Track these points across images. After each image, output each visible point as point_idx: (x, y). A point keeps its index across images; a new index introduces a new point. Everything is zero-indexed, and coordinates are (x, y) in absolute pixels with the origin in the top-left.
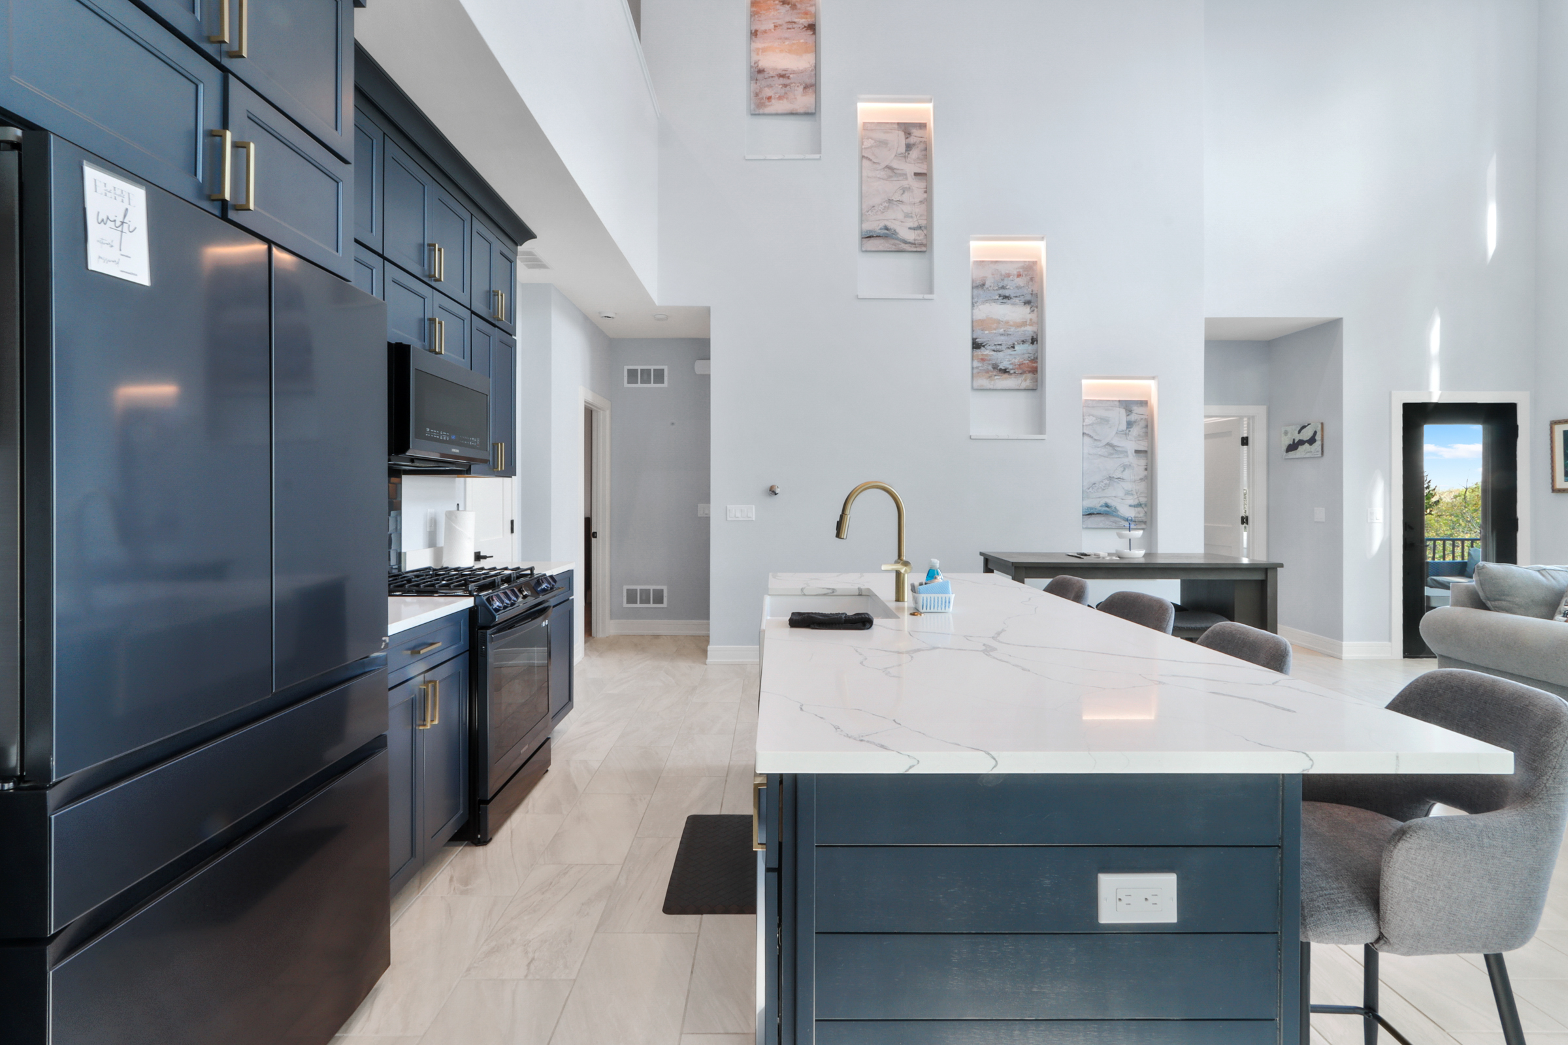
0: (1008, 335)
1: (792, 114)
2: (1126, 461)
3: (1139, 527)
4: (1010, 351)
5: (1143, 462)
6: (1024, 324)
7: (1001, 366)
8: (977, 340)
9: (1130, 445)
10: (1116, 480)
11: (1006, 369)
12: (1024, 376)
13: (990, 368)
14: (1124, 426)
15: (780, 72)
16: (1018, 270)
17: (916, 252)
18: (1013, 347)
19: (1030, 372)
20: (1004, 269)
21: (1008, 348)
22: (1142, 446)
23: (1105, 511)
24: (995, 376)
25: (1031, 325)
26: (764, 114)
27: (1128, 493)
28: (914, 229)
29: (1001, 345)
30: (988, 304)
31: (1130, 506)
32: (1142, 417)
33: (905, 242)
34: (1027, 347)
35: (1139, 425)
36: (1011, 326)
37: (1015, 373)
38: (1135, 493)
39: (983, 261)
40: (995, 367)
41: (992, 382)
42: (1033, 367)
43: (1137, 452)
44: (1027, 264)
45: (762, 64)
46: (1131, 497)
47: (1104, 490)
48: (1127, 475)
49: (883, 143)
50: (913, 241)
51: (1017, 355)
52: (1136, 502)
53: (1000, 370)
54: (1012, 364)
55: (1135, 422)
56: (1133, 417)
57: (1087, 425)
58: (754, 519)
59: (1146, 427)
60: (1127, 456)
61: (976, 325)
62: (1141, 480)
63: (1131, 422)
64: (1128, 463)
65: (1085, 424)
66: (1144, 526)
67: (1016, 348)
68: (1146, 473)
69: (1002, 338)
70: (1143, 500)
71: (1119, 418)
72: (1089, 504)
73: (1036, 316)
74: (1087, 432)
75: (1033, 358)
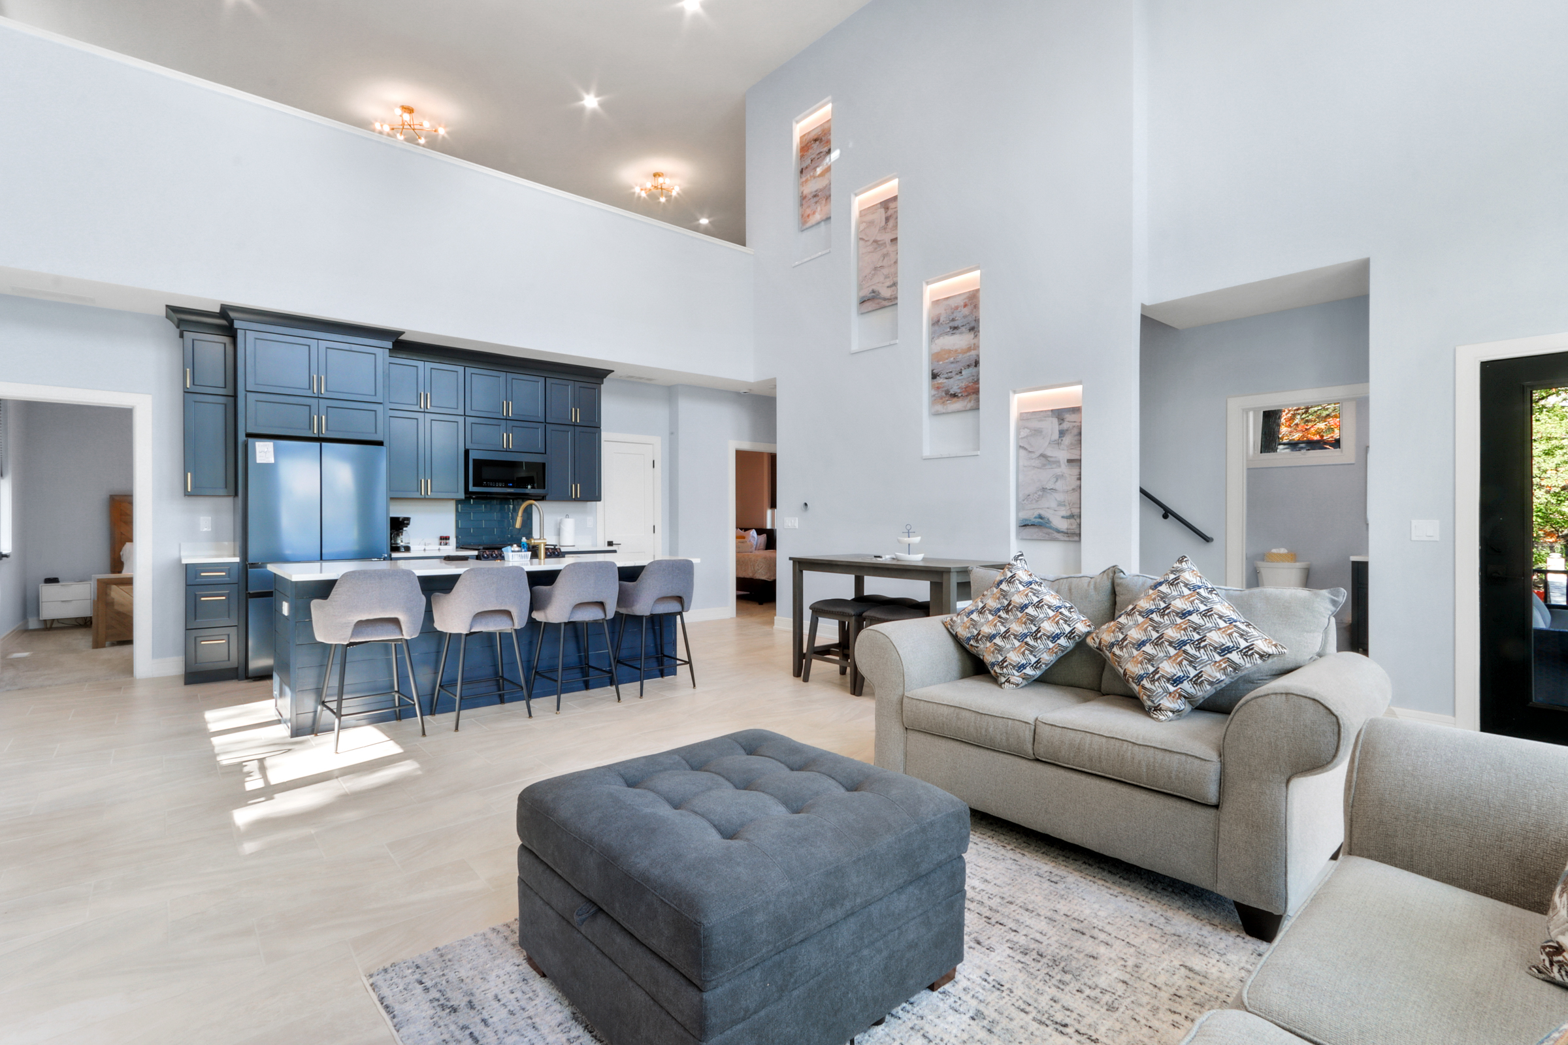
0: (957, 362)
1: (819, 223)
2: (1058, 471)
3: (1070, 539)
4: (958, 377)
5: (1075, 471)
6: (968, 350)
7: (952, 391)
8: (934, 371)
9: (1062, 455)
10: (1049, 491)
11: (955, 394)
12: (969, 398)
13: (944, 394)
14: (1056, 436)
15: (813, 194)
16: (964, 301)
17: (891, 305)
18: (961, 373)
19: (972, 393)
20: (953, 303)
21: (957, 374)
22: (1074, 455)
23: (1038, 522)
24: (947, 401)
25: (974, 350)
26: (807, 229)
27: (1061, 504)
28: (889, 287)
29: (951, 372)
30: (942, 338)
31: (1063, 517)
32: (1074, 424)
33: (884, 300)
34: (972, 370)
35: (1071, 433)
36: (959, 353)
37: (962, 396)
38: (1067, 504)
39: (938, 300)
40: (947, 392)
41: (945, 407)
42: (975, 389)
43: (1070, 461)
44: (971, 293)
45: (805, 193)
46: (1063, 508)
47: (1037, 501)
48: (1059, 485)
49: (872, 223)
50: (889, 297)
51: (964, 379)
52: (1068, 513)
53: (951, 395)
54: (960, 388)
55: (1067, 430)
56: (1065, 426)
57: (1022, 438)
58: (797, 527)
59: (1077, 435)
60: (1060, 466)
61: (936, 357)
62: (1073, 489)
63: (1063, 430)
64: (1061, 474)
65: (1020, 437)
66: (1077, 538)
67: (963, 373)
68: (1078, 482)
69: (953, 365)
70: (1076, 511)
71: (1052, 426)
72: (1024, 515)
73: (975, 341)
74: (1022, 445)
75: (974, 380)
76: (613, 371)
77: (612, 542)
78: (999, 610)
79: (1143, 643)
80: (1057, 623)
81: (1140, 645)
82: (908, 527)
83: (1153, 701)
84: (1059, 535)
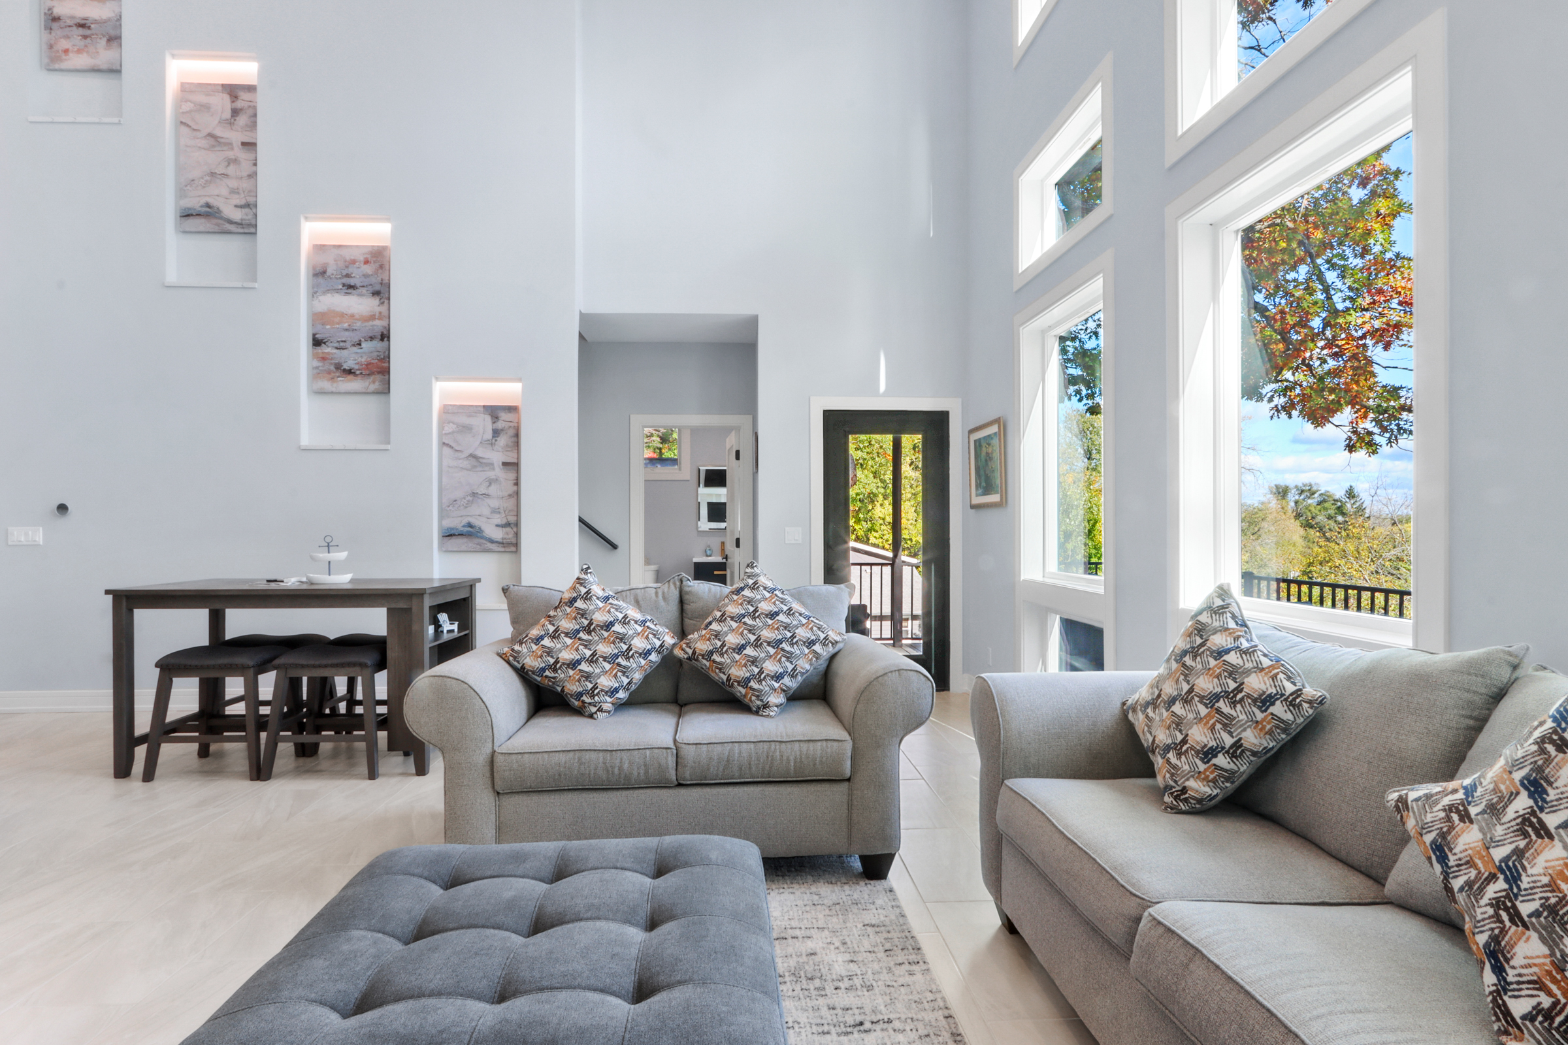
0: (353, 330)
1: (96, 70)
2: (491, 474)
3: (507, 550)
4: (355, 349)
5: (512, 476)
6: (372, 317)
7: (346, 366)
8: (317, 336)
9: (497, 456)
10: (481, 496)
11: (350, 370)
12: (372, 378)
13: (332, 368)
14: (489, 435)
15: (78, 21)
16: (365, 256)
17: (245, 233)
18: (360, 344)
19: (379, 373)
20: (348, 255)
21: (354, 345)
22: (511, 458)
23: (467, 531)
24: (338, 377)
25: (380, 319)
26: (59, 70)
27: (495, 511)
28: (241, 207)
29: (345, 341)
30: (329, 295)
31: (497, 526)
32: (511, 424)
33: (231, 222)
34: (377, 344)
35: (507, 433)
36: (356, 319)
37: (361, 373)
38: (502, 511)
39: (324, 245)
40: (338, 367)
41: (335, 385)
42: (383, 367)
43: (505, 464)
44: (376, 248)
45: (57, 11)
46: (498, 516)
47: (466, 507)
48: (493, 490)
49: (205, 108)
50: (240, 221)
51: (364, 353)
52: (504, 521)
53: (345, 370)
54: (358, 363)
55: (502, 430)
56: (500, 425)
57: (445, 434)
58: (41, 543)
59: (514, 436)
60: (494, 469)
61: (318, 318)
62: (510, 495)
63: (498, 430)
64: (494, 477)
65: (444, 432)
66: (513, 549)
67: (364, 345)
68: (515, 488)
69: (347, 333)
70: (512, 519)
71: (484, 425)
72: (449, 523)
73: (383, 309)
74: (446, 442)
75: (382, 357)
78: (578, 631)
79: (743, 647)
80: (647, 638)
81: (740, 649)
82: (328, 540)
83: (762, 700)
84: (494, 545)
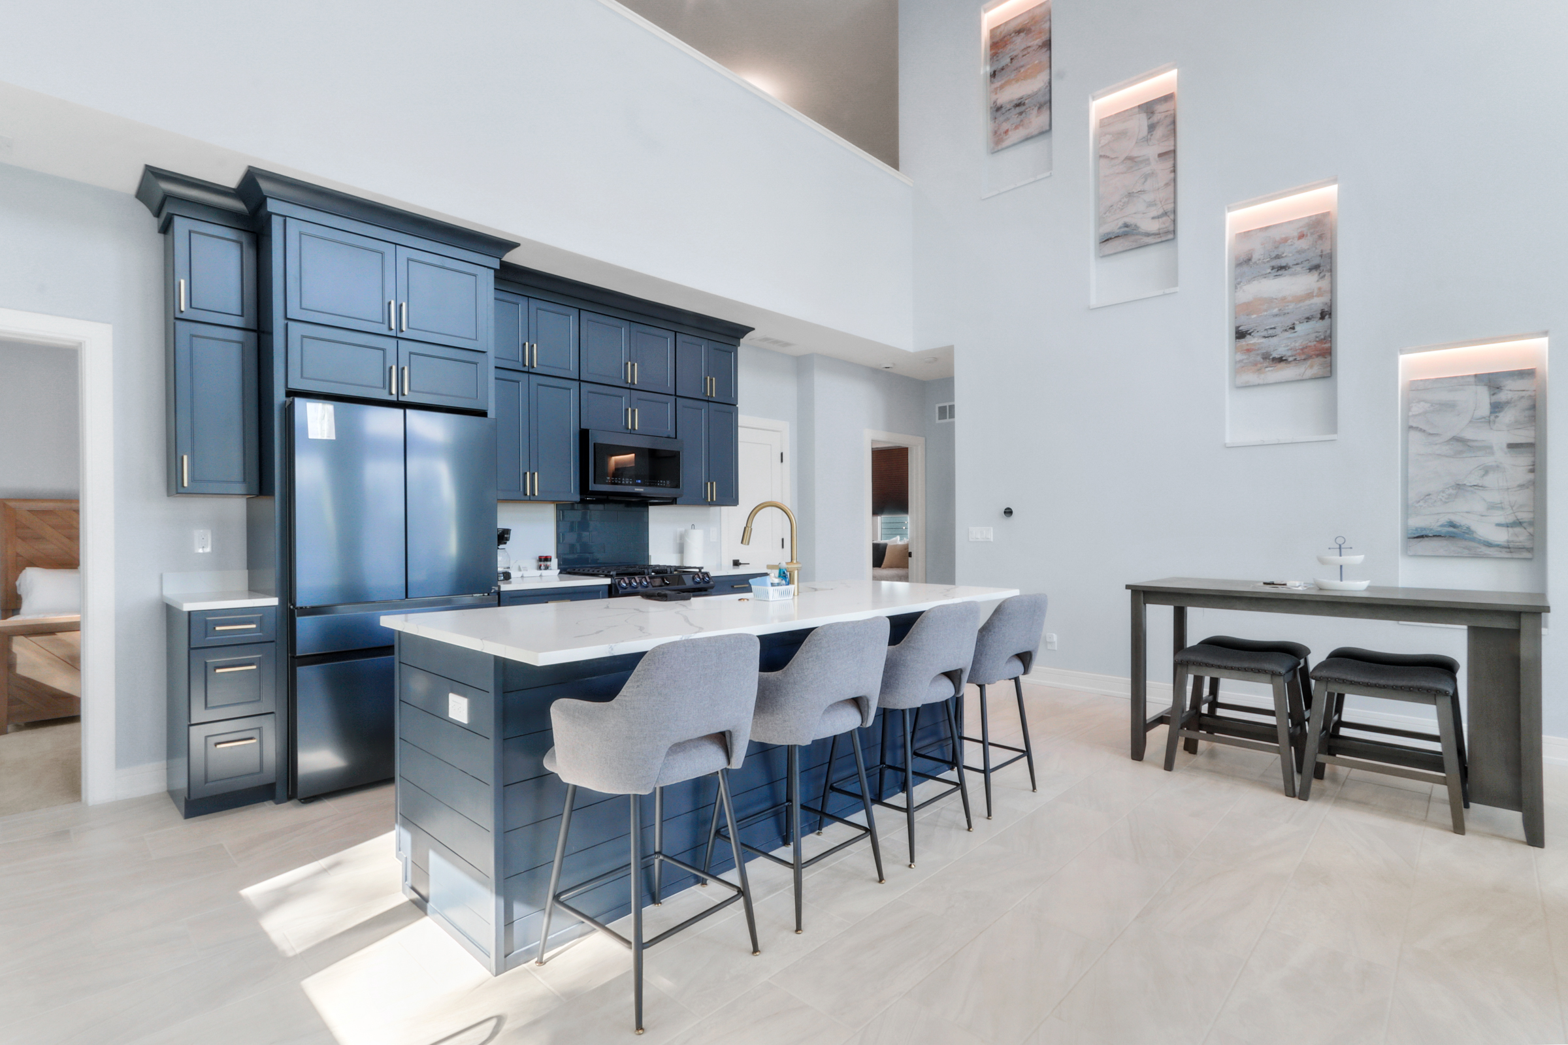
0: (1285, 314)
1: (1028, 139)
2: (1489, 460)
3: (1515, 555)
4: (1289, 334)
5: (1524, 460)
6: (1310, 295)
7: (1276, 355)
8: (1240, 328)
9: (1499, 437)
10: (1470, 489)
11: (1282, 357)
12: (1309, 362)
13: (1259, 358)
14: (1485, 410)
15: (1015, 102)
16: (1300, 230)
17: (1162, 242)
18: (1293, 328)
19: (1318, 356)
20: (1278, 235)
21: (1286, 330)
22: (1523, 438)
23: (1448, 532)
24: (1266, 367)
25: (1318, 296)
26: (1003, 149)
27: (1494, 506)
28: (1158, 217)
29: (1274, 328)
30: (1255, 282)
31: (1498, 525)
32: (1523, 394)
33: (1148, 235)
34: (1315, 324)
35: (1515, 406)
36: (1289, 302)
37: (1295, 360)
38: (1507, 506)
39: (1249, 231)
40: (1266, 357)
41: (1263, 376)
42: (1323, 348)
43: (1512, 446)
44: (1315, 218)
45: (999, 102)
46: (1501, 512)
47: (1447, 503)
48: (1491, 480)
49: (1122, 134)
50: (1157, 232)
51: (1299, 336)
52: (1510, 520)
53: (1274, 359)
54: (1291, 349)
55: (1508, 403)
56: (1504, 396)
57: (1413, 416)
58: (992, 541)
59: (1529, 409)
60: (1492, 453)
61: (1240, 309)
62: (1521, 486)
63: (1500, 403)
64: (1494, 464)
65: (1410, 414)
66: (1533, 555)
67: (1298, 328)
68: (1531, 476)
69: (1277, 319)
70: (1532, 516)
71: (1482, 398)
72: (1417, 522)
73: (1325, 284)
74: (1414, 425)
75: (1322, 337)
76: (753, 329)
77: (738, 561)
82: (1340, 541)
84: (1492, 549)
